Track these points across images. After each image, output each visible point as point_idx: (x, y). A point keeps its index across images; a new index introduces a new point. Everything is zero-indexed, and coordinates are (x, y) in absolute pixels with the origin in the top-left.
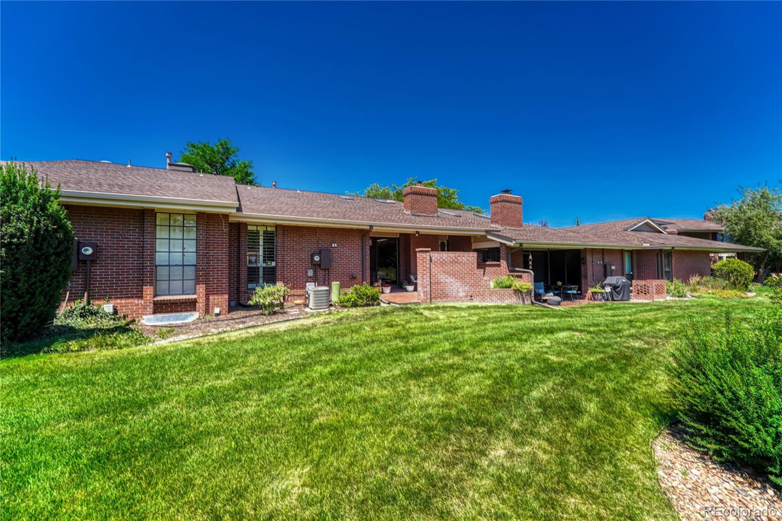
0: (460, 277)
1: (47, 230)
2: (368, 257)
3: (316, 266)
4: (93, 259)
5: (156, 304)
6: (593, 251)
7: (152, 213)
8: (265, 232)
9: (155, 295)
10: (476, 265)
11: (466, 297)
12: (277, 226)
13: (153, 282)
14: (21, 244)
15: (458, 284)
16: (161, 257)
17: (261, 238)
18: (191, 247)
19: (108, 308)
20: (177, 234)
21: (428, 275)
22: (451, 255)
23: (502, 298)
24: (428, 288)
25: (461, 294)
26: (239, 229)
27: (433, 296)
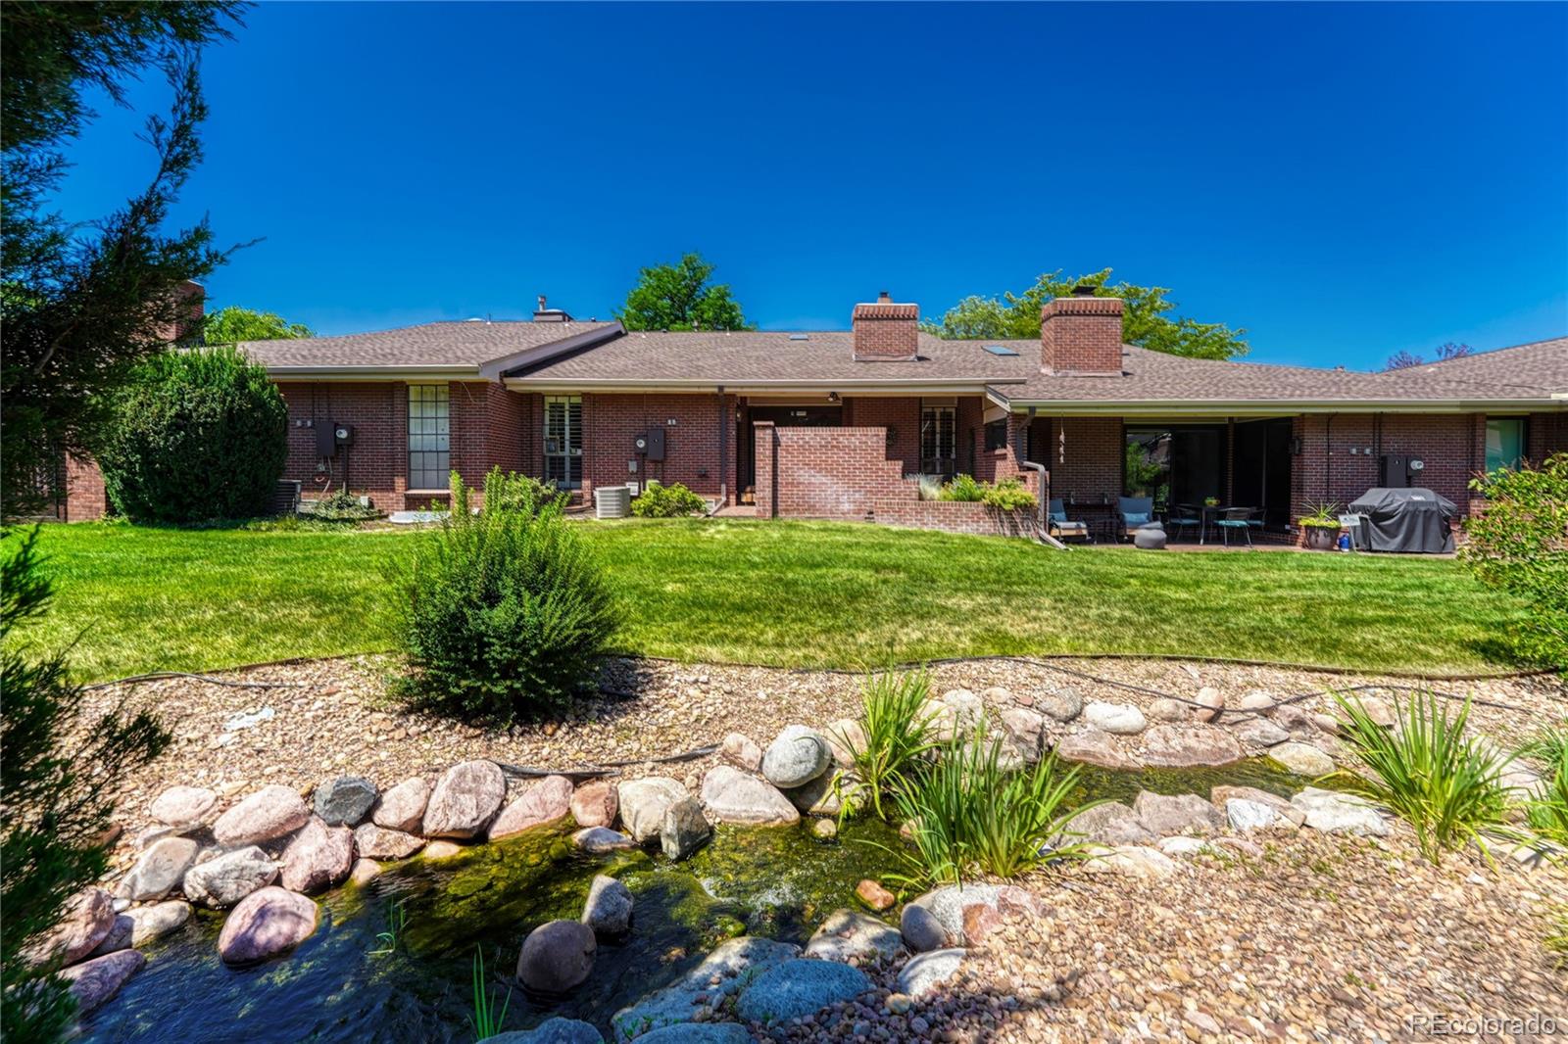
0: (847, 476)
1: (241, 409)
2: (733, 442)
3: (641, 456)
4: (351, 442)
5: (408, 497)
6: (1332, 422)
7: (404, 387)
8: (572, 406)
9: (408, 488)
10: (883, 451)
11: (858, 512)
12: (585, 395)
13: (407, 473)
14: (214, 423)
15: (840, 488)
16: (414, 442)
17: (567, 414)
18: (445, 426)
19: (364, 500)
20: (430, 412)
21: (769, 468)
22: (825, 433)
23: (950, 519)
24: (768, 492)
25: (846, 507)
26: (531, 401)
27: (781, 506)
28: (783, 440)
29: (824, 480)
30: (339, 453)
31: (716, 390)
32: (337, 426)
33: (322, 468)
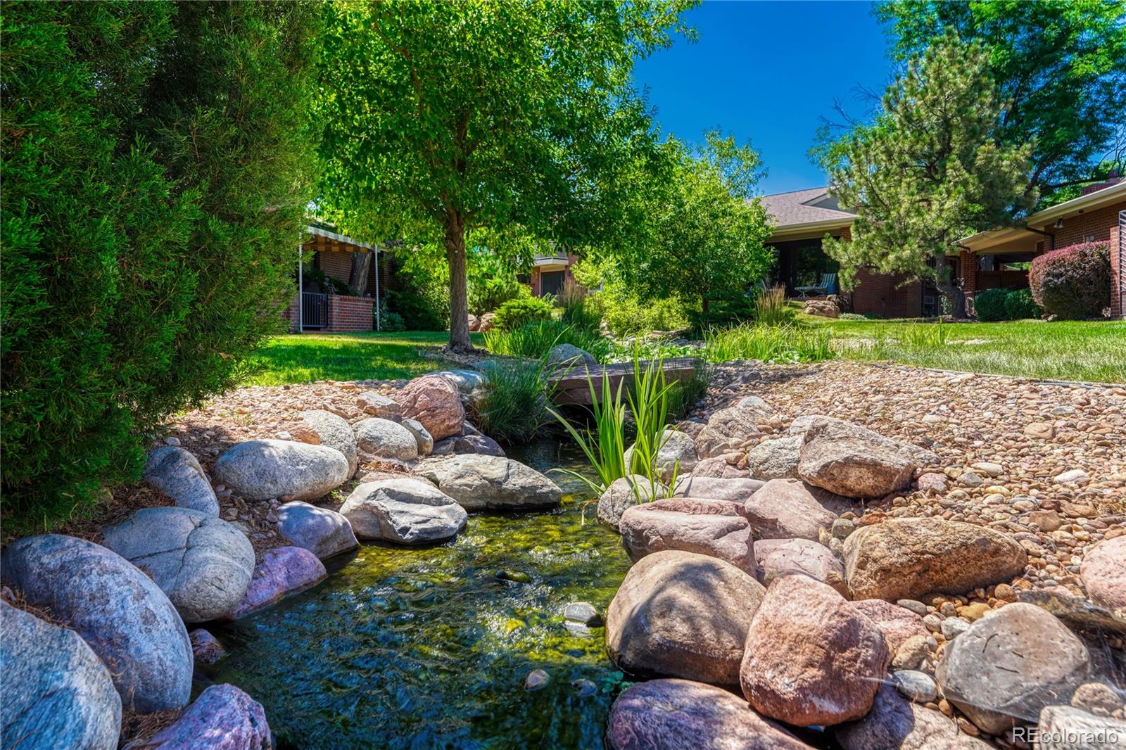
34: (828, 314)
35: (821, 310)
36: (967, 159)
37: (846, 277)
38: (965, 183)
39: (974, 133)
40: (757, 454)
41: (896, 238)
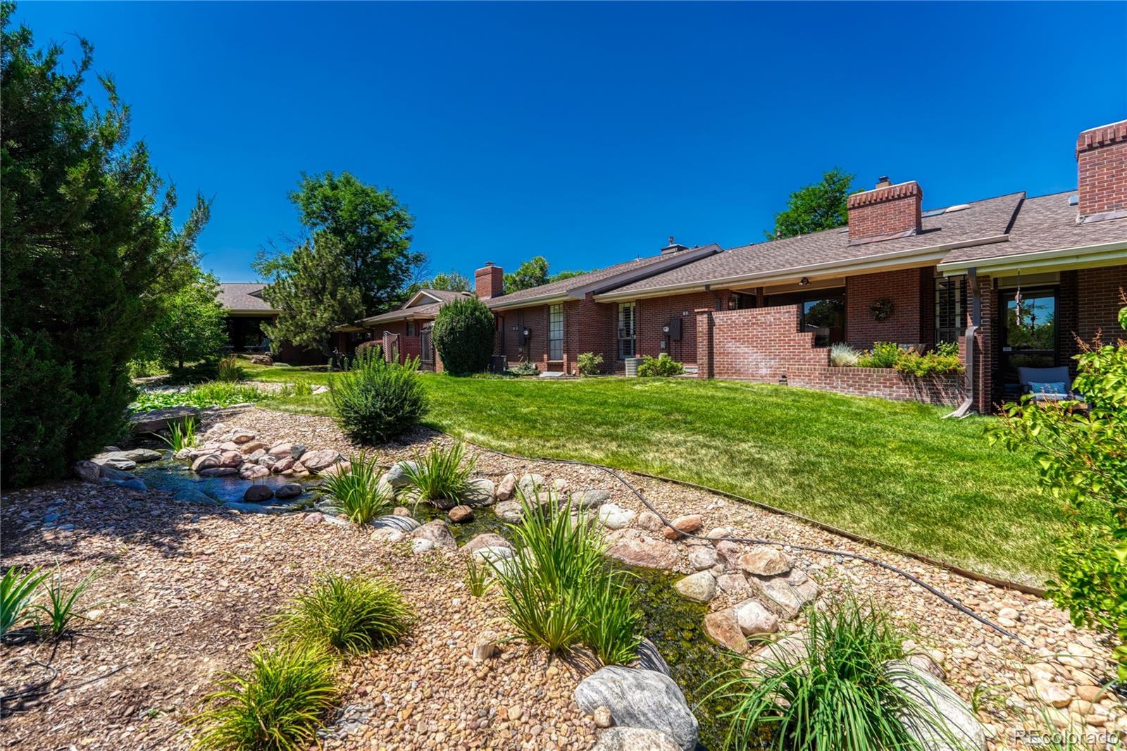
0: (764, 347)
3: (668, 337)
4: (530, 337)
5: (548, 364)
7: (548, 306)
9: (548, 359)
10: (794, 325)
11: (774, 376)
12: (637, 301)
13: (548, 352)
15: (759, 356)
16: (552, 335)
18: (562, 325)
20: (558, 319)
21: (705, 342)
22: (747, 313)
23: (860, 386)
24: (705, 360)
25: (764, 371)
26: (612, 307)
27: (716, 370)
28: (717, 321)
29: (746, 350)
30: (526, 341)
31: (704, 288)
32: (525, 329)
33: (521, 350)
34: (266, 363)
35: (262, 361)
36: (333, 295)
37: (274, 346)
38: (333, 306)
39: (336, 284)
40: (222, 438)
41: (303, 328)
